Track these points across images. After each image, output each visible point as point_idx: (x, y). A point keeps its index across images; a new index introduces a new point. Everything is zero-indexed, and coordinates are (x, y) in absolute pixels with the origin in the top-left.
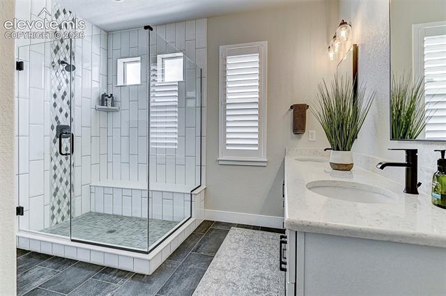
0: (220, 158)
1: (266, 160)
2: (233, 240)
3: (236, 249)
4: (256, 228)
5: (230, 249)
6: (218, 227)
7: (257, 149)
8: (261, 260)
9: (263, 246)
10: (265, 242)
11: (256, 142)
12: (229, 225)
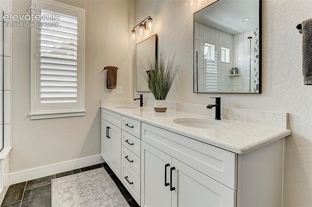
0: (32, 113)
1: (85, 111)
2: (62, 191)
3: (70, 198)
4: (76, 172)
5: (64, 201)
6: (35, 186)
7: (76, 101)
8: (99, 196)
9: (93, 184)
10: (93, 179)
11: (75, 96)
12: (48, 179)
